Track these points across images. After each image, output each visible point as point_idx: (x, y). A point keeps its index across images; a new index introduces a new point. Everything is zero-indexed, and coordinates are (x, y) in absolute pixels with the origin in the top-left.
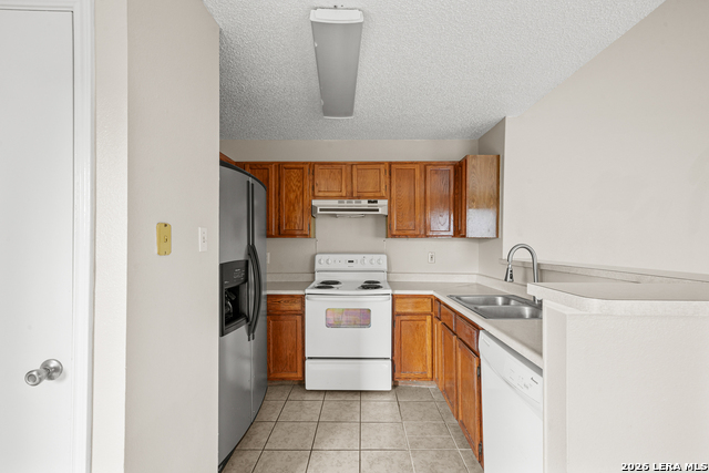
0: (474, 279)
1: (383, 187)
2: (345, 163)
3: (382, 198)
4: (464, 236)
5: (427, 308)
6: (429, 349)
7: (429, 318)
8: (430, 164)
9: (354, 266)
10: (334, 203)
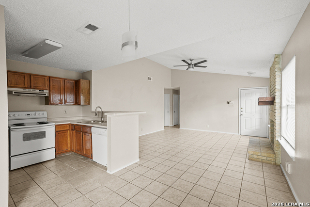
0: (81, 118)
1: (47, 86)
2: (26, 74)
3: (46, 90)
4: (80, 104)
5: (68, 128)
6: (69, 141)
7: (69, 131)
8: (66, 79)
9: (30, 117)
10: (21, 90)
